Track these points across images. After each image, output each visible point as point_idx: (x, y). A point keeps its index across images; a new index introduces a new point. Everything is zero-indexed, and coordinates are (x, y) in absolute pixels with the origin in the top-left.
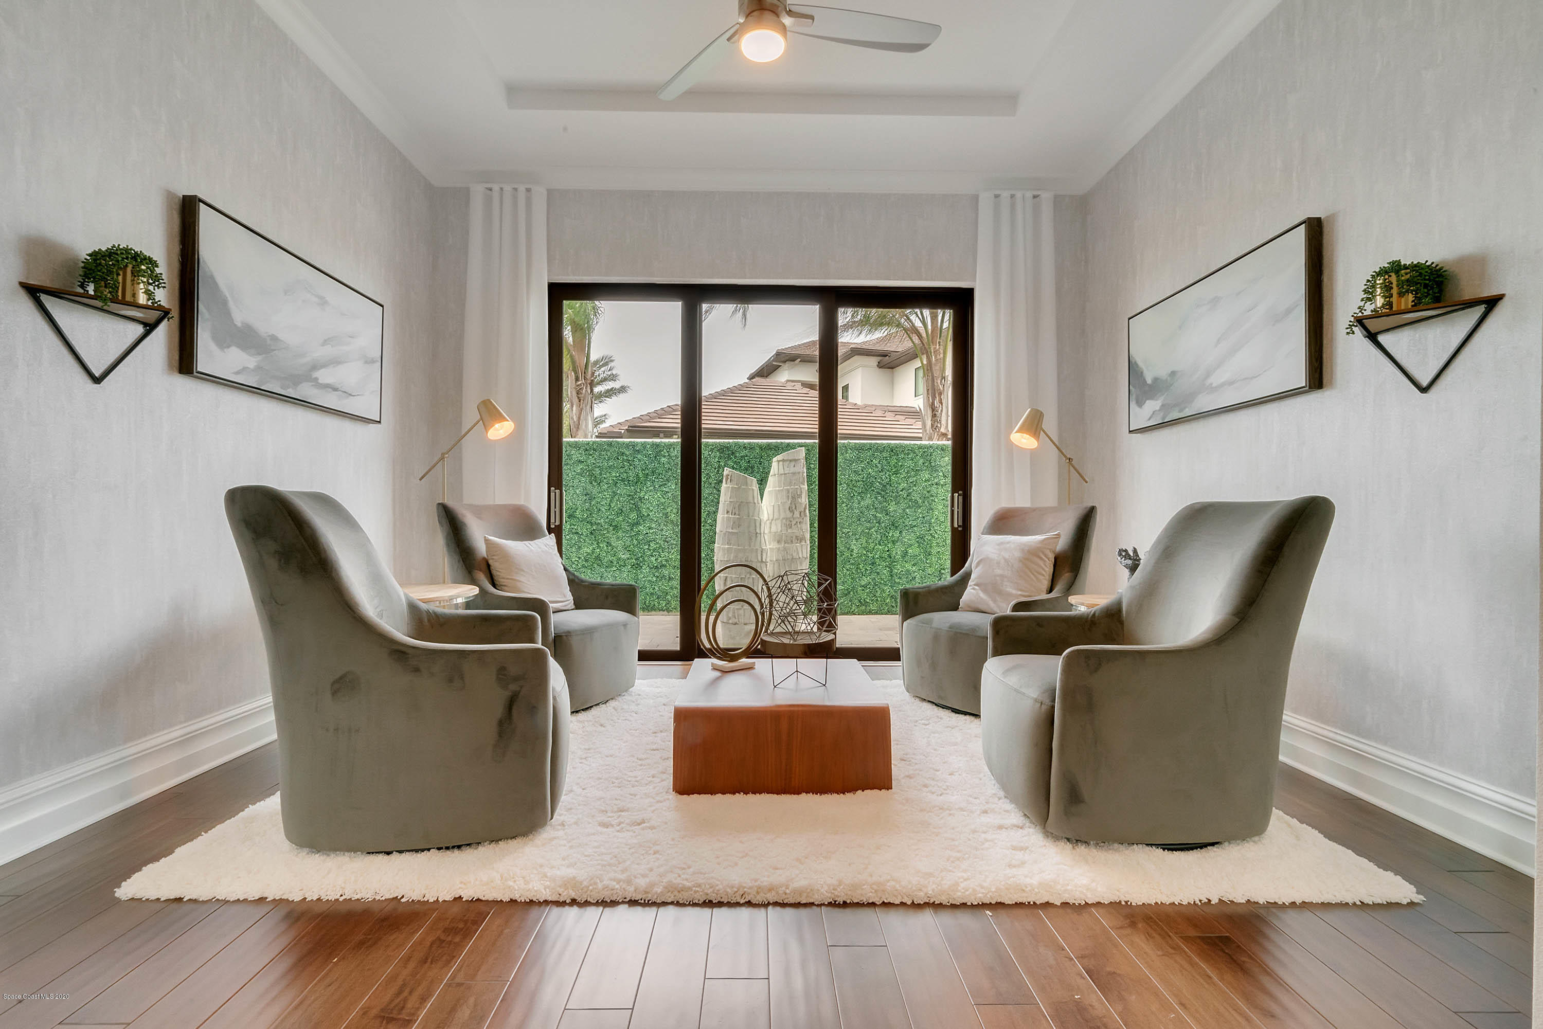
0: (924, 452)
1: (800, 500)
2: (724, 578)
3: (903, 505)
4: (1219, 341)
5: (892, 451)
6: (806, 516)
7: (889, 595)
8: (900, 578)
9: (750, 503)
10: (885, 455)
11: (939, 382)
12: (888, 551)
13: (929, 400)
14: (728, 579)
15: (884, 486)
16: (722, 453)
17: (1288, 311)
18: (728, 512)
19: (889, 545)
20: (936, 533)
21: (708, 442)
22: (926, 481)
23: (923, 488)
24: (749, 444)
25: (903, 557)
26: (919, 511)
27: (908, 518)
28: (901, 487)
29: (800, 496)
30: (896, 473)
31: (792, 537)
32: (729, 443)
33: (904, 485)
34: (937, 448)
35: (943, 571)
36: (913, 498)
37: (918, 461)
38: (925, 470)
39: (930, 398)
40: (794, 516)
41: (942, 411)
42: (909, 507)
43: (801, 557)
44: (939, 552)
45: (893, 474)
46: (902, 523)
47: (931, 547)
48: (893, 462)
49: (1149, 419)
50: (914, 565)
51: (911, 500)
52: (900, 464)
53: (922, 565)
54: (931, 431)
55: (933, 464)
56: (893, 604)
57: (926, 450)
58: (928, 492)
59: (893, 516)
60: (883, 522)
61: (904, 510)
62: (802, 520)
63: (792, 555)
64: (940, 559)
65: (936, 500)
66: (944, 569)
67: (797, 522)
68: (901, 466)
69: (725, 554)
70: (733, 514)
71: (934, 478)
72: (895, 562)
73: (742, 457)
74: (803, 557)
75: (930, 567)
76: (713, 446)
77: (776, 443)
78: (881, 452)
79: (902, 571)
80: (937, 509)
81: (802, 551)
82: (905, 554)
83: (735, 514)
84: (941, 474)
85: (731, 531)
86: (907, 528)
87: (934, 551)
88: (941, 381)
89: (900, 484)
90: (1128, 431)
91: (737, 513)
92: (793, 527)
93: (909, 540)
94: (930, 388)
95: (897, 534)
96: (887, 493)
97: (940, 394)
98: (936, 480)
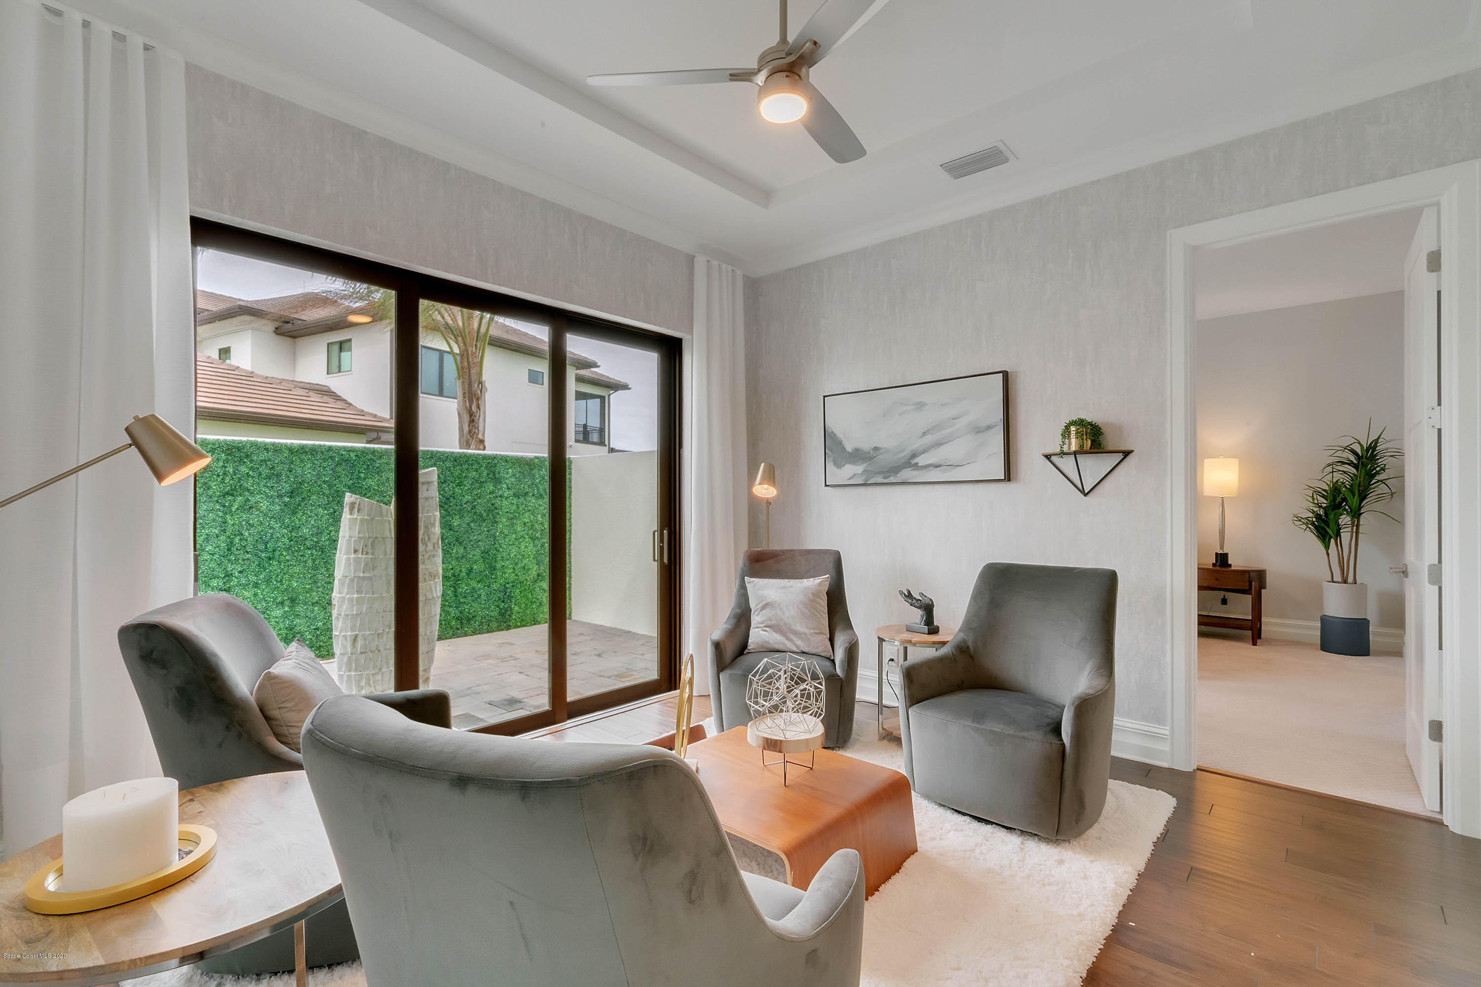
0: (488, 463)
1: (433, 530)
2: (353, 637)
3: (467, 519)
4: (924, 434)
5: (456, 461)
6: (439, 548)
7: (454, 617)
8: (465, 597)
9: (387, 538)
10: (448, 464)
11: (476, 386)
12: (452, 569)
13: (466, 404)
14: (359, 638)
15: (448, 499)
16: (230, 454)
17: (989, 428)
18: (356, 551)
19: (453, 563)
20: (501, 546)
21: (206, 439)
22: (490, 493)
23: (488, 501)
24: (273, 444)
25: (468, 574)
26: (484, 524)
27: (473, 532)
28: (465, 500)
29: (433, 525)
30: (459, 485)
31: (425, 574)
32: (241, 442)
33: (468, 498)
34: (501, 460)
35: (508, 585)
36: (478, 511)
37: (482, 473)
38: (490, 482)
39: (467, 402)
40: (427, 549)
41: (479, 416)
42: (474, 521)
43: (435, 596)
44: (503, 566)
45: (457, 486)
46: (467, 539)
47: (496, 561)
48: (456, 473)
49: (850, 479)
50: (479, 582)
51: (475, 513)
52: (464, 475)
53: (487, 581)
54: (469, 437)
55: (497, 476)
56: (458, 627)
57: (490, 461)
58: (493, 504)
59: (457, 531)
60: (446, 539)
61: (468, 524)
62: (435, 554)
63: (425, 595)
64: (504, 573)
65: (500, 513)
66: (508, 583)
67: (430, 556)
68: (465, 477)
69: (353, 606)
70: (364, 553)
71: (498, 490)
72: (459, 580)
73: (262, 461)
74: (437, 597)
75: (495, 582)
76: (214, 444)
77: (314, 445)
78: (444, 461)
79: (467, 589)
80: (501, 522)
81: (436, 589)
82: (470, 570)
83: (367, 553)
84: (505, 486)
85: (362, 575)
86: (472, 543)
87: (498, 566)
88: (478, 386)
89: (463, 496)
90: (824, 485)
91: (370, 551)
92: (426, 562)
93: (474, 555)
94: (466, 391)
95: (462, 550)
96: (450, 506)
97: (478, 399)
98: (500, 493)
